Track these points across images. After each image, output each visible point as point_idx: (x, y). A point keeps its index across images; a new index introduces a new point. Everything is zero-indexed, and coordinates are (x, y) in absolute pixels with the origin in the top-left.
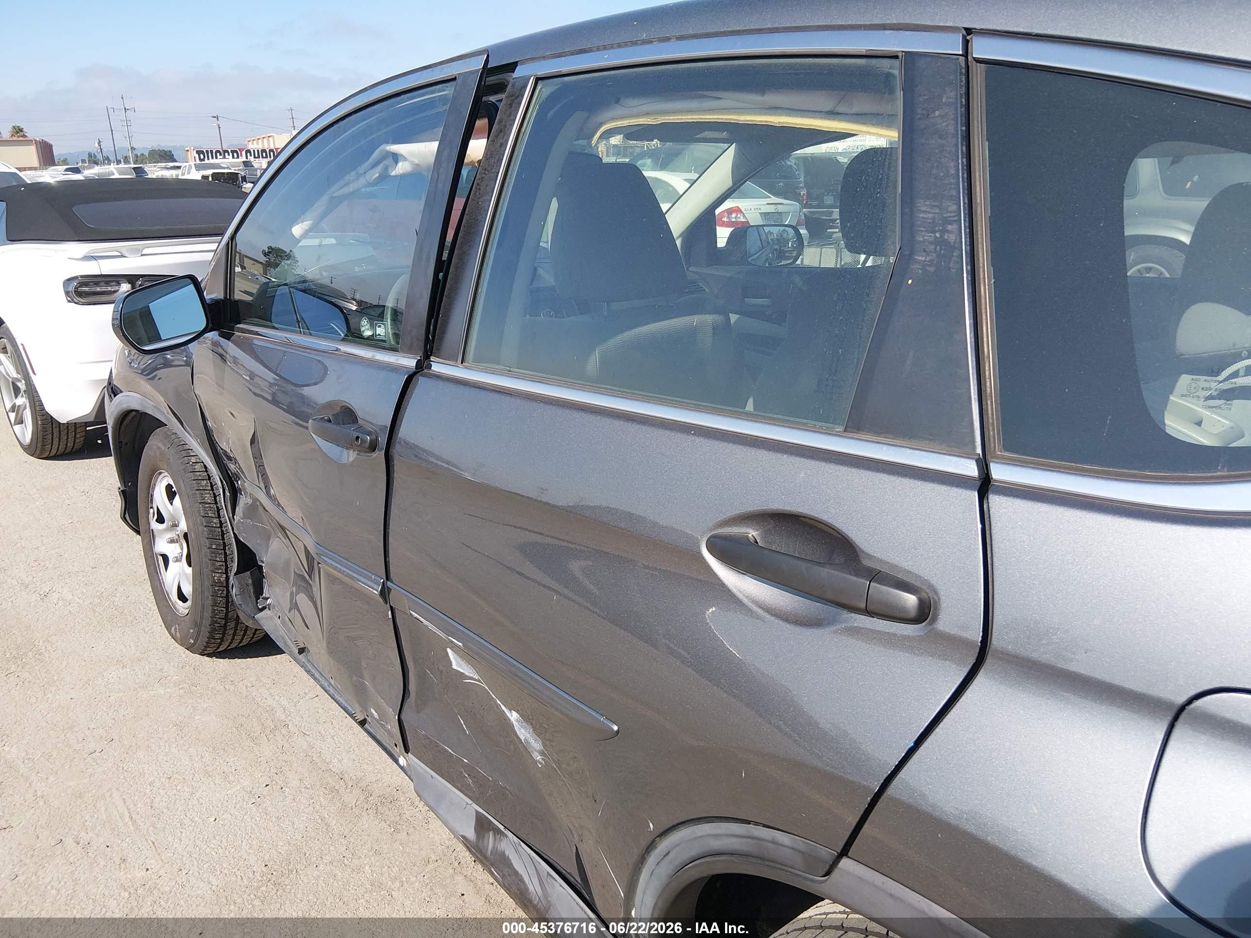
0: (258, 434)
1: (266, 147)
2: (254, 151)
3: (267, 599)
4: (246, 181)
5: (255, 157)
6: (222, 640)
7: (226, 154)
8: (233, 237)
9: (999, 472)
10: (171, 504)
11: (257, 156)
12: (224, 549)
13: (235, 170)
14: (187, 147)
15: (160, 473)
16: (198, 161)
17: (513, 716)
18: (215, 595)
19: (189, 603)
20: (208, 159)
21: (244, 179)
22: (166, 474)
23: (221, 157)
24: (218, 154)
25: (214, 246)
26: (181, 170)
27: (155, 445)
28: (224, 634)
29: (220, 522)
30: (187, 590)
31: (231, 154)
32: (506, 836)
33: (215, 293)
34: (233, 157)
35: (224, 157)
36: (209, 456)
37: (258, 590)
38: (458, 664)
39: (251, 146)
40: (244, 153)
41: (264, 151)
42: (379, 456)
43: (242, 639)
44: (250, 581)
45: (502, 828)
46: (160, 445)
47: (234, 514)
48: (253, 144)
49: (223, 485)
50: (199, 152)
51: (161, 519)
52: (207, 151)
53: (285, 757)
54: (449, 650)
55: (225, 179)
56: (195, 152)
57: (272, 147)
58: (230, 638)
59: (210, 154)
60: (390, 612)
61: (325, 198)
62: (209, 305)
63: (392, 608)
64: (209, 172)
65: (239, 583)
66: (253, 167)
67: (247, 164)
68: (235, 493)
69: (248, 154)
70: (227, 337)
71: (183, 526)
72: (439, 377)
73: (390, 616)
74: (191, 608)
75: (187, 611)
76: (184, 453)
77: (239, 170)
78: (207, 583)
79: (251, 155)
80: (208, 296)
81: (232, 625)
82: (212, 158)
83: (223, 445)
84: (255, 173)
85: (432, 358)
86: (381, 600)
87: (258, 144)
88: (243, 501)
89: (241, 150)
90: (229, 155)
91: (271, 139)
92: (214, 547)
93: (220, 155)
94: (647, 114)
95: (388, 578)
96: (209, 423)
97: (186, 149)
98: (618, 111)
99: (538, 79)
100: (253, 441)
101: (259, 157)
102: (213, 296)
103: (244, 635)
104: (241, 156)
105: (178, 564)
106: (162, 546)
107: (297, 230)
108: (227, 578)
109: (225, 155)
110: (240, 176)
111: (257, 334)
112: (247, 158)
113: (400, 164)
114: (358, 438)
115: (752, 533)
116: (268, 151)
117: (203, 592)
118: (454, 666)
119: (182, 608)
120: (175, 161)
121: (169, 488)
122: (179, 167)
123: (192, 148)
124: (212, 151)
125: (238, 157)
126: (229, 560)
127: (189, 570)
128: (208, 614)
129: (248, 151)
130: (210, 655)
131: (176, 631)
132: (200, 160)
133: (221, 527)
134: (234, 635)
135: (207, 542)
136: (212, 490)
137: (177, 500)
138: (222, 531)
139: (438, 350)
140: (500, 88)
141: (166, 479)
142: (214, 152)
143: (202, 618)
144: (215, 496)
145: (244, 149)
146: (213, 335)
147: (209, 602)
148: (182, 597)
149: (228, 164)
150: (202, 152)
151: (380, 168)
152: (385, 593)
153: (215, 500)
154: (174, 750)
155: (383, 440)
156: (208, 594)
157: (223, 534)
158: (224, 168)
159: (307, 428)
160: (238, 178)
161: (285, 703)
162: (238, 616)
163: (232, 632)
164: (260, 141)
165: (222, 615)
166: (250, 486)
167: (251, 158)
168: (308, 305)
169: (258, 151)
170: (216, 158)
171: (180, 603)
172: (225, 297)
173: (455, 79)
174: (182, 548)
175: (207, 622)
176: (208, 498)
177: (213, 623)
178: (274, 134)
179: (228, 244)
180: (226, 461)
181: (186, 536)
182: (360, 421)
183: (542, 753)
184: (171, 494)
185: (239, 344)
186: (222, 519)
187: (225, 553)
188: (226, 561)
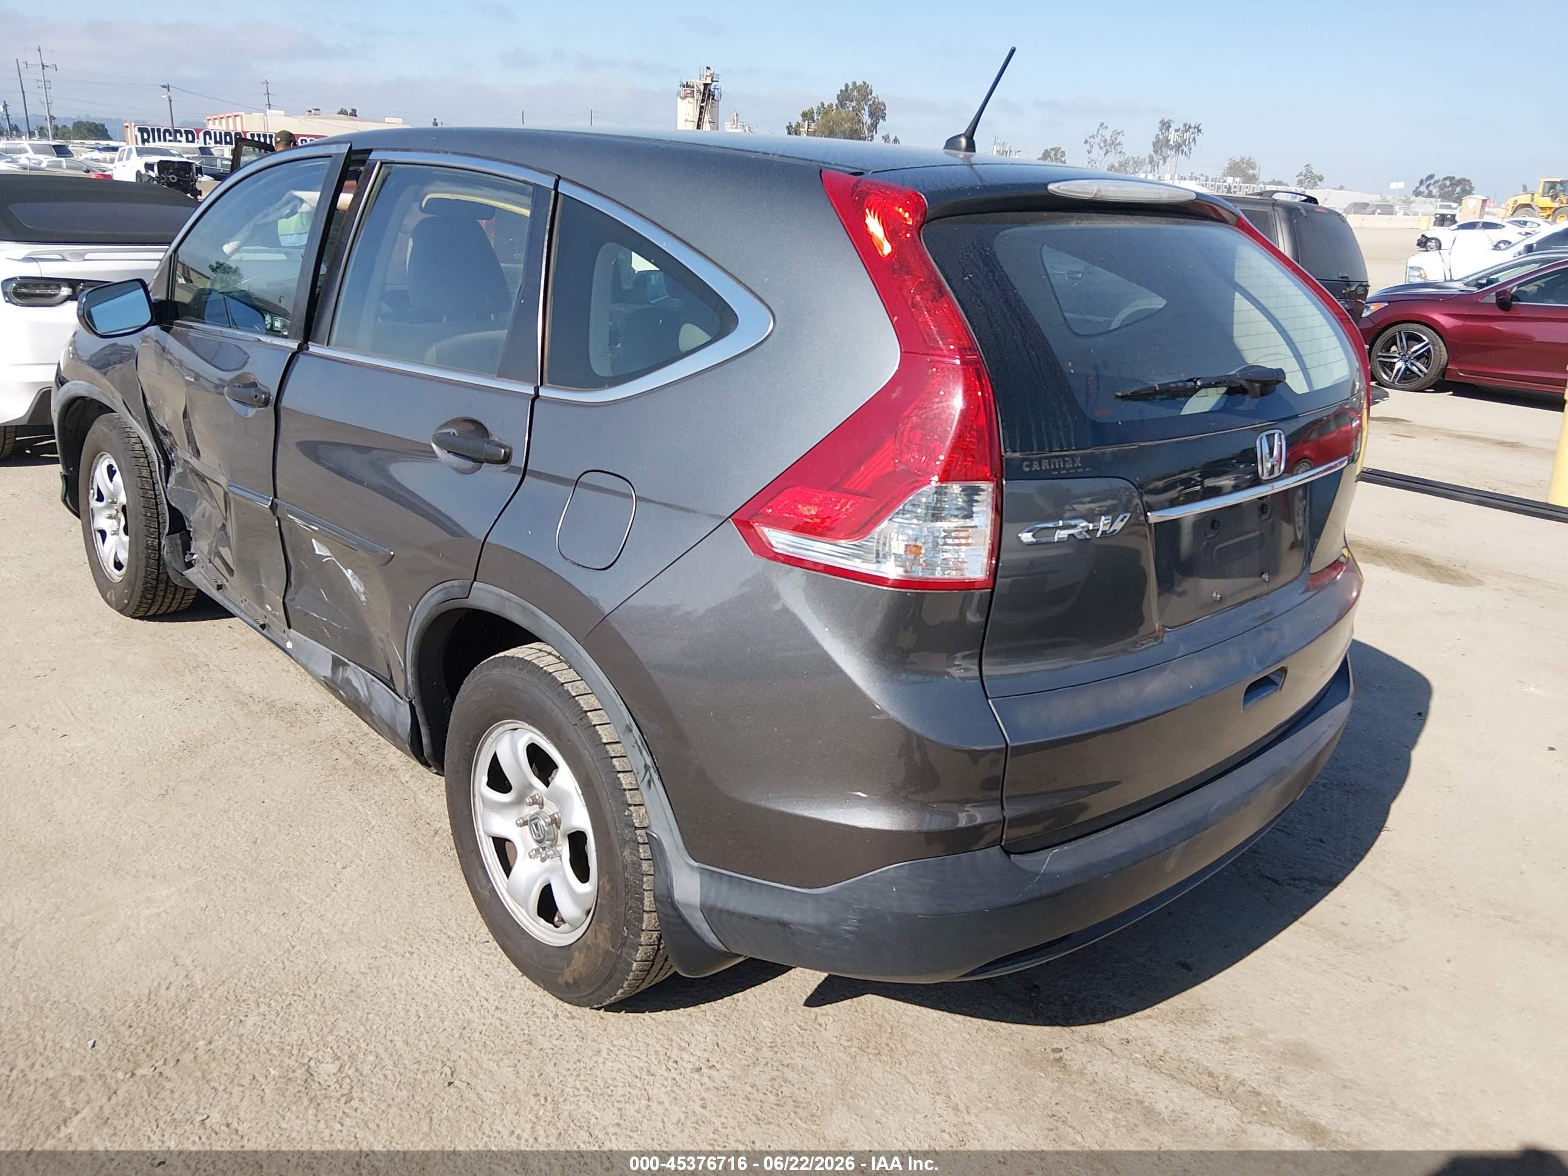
0: (189, 409)
1: (231, 129)
2: (215, 133)
3: (193, 554)
4: (201, 174)
5: (216, 142)
6: (153, 600)
7: (178, 135)
8: (176, 251)
9: (542, 392)
10: (111, 480)
11: (218, 139)
12: (158, 518)
13: (188, 158)
14: (126, 122)
15: (102, 456)
16: (140, 145)
17: (349, 573)
18: (148, 557)
19: (124, 570)
20: (154, 141)
21: (199, 170)
22: (109, 455)
23: (171, 138)
24: (167, 134)
25: (160, 255)
26: (118, 153)
27: (99, 428)
28: (155, 595)
29: (155, 494)
30: (123, 557)
31: (184, 135)
32: (348, 665)
33: (159, 296)
34: (188, 141)
35: (175, 140)
36: (147, 432)
37: (186, 547)
38: (319, 550)
39: (211, 127)
40: (201, 134)
41: (228, 134)
42: (271, 408)
43: (171, 603)
44: (179, 542)
45: (346, 661)
46: (103, 428)
47: (167, 482)
48: (214, 124)
49: (158, 457)
50: (141, 130)
51: (100, 498)
52: (153, 130)
53: (204, 683)
54: (313, 540)
55: (174, 169)
56: (136, 128)
57: (239, 130)
58: (160, 599)
59: (156, 134)
60: (277, 522)
61: (251, 224)
62: (154, 304)
63: (278, 518)
64: (155, 159)
65: (171, 543)
66: (212, 154)
67: (204, 151)
68: (168, 464)
69: (208, 137)
70: (167, 330)
71: (123, 499)
72: (312, 355)
73: (277, 525)
74: (124, 576)
75: (121, 578)
76: (126, 435)
77: (193, 158)
78: (142, 547)
79: (210, 139)
80: (153, 298)
81: (162, 586)
82: (160, 140)
83: (161, 421)
84: (214, 163)
85: (309, 343)
86: (270, 512)
87: (221, 124)
88: (177, 470)
89: (198, 131)
90: (181, 136)
91: (238, 119)
92: (149, 515)
93: (170, 135)
94: (448, 192)
95: (275, 496)
96: (149, 404)
97: (125, 125)
98: (433, 188)
99: (382, 164)
100: (185, 414)
101: (220, 142)
102: (157, 297)
103: (173, 599)
104: (198, 138)
105: (115, 537)
106: (102, 521)
107: (227, 248)
108: (160, 543)
109: (176, 137)
110: (194, 166)
111: (192, 327)
112: (205, 143)
113: (304, 205)
114: (256, 396)
115: (452, 431)
116: (233, 134)
117: (137, 554)
118: (317, 552)
119: (116, 575)
120: (109, 138)
121: (110, 468)
122: (115, 149)
123: (133, 124)
124: (159, 130)
125: (193, 141)
126: (161, 528)
127: (126, 539)
128: (142, 573)
129: (207, 133)
130: (141, 618)
131: (111, 595)
132: (144, 141)
133: (155, 499)
134: (164, 597)
135: (143, 510)
136: (149, 467)
137: (118, 477)
138: (156, 502)
139: (315, 337)
140: (363, 162)
141: (107, 461)
142: (162, 130)
143: (135, 579)
144: (151, 472)
145: (201, 130)
146: (154, 330)
147: (143, 563)
148: (118, 565)
149: (180, 150)
150: (146, 130)
151: (290, 206)
152: (273, 507)
153: (151, 475)
154: (108, 676)
155: (273, 398)
156: (142, 556)
157: (157, 505)
158: (174, 155)
159: (222, 394)
160: (191, 169)
161: (205, 650)
162: (168, 577)
163: (162, 594)
164: (223, 120)
165: (154, 576)
166: (182, 453)
167: (211, 143)
168: (239, 310)
169: (220, 133)
170: (165, 140)
171: (116, 571)
172: (167, 298)
173: (330, 156)
174: (119, 523)
175: (140, 583)
176: (145, 473)
177: (146, 582)
178: (243, 113)
179: (171, 256)
180: (162, 437)
181: (124, 509)
182: (259, 386)
183: (364, 594)
184: (111, 472)
185: (176, 336)
186: (157, 492)
187: (158, 521)
188: (159, 528)
